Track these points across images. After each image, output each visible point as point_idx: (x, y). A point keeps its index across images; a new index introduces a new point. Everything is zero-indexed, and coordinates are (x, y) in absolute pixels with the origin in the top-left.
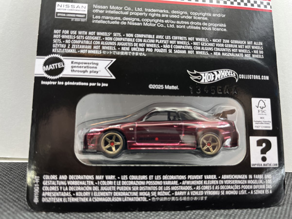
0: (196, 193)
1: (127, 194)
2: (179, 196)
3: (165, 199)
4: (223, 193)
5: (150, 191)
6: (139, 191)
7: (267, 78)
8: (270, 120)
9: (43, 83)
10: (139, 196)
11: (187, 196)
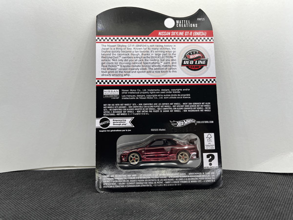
0: (176, 182)
1: (142, 183)
2: (167, 184)
3: (161, 185)
4: (189, 182)
5: (153, 182)
6: (148, 182)
7: (213, 122)
8: (214, 144)
9: (100, 131)
10: (148, 184)
11: (171, 184)
